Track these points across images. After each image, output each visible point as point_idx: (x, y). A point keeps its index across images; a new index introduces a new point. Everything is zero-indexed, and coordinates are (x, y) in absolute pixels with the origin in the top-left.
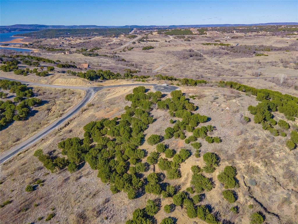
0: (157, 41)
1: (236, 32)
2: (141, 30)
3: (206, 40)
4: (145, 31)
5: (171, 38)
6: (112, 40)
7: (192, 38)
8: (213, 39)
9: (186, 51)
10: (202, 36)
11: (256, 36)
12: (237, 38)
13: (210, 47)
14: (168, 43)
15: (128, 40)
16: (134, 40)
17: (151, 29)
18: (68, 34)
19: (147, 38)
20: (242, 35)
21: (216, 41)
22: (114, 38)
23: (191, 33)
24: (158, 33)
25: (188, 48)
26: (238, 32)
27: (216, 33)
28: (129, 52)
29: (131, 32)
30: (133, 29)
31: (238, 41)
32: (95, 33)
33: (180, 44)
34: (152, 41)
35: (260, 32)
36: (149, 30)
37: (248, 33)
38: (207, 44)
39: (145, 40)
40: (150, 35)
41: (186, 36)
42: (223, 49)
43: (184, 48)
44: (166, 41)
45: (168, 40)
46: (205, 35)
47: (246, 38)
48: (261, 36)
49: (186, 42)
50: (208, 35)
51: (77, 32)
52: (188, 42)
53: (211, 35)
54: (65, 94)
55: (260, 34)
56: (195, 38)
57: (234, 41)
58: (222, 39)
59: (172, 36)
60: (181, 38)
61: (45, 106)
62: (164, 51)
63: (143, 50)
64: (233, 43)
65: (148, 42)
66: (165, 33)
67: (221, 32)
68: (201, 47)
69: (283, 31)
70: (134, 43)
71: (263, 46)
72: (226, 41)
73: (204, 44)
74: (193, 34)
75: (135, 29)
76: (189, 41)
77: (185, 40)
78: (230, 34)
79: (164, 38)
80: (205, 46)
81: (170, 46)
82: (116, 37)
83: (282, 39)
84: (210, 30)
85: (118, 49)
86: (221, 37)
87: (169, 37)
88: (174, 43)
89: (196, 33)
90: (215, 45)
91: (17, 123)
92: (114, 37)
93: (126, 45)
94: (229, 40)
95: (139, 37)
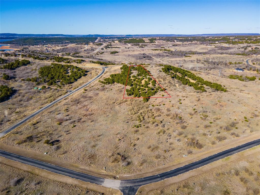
0: (119, 48)
1: (177, 41)
2: (104, 39)
3: (155, 47)
4: (107, 40)
5: (129, 45)
6: (84, 47)
7: (145, 45)
8: (160, 46)
9: (141, 54)
10: (152, 44)
11: (190, 45)
12: (177, 45)
13: (157, 52)
14: (127, 49)
15: (97, 47)
16: (102, 47)
17: (112, 38)
18: (45, 42)
19: (111, 45)
20: (180, 44)
21: (162, 48)
22: (85, 46)
23: (144, 42)
24: (119, 42)
25: (142, 52)
26: (178, 41)
27: (162, 42)
28: (101, 55)
29: (96, 40)
30: (97, 38)
31: (176, 47)
32: (66, 41)
33: (137, 50)
34: (115, 48)
35: (193, 42)
36: (111, 39)
37: (184, 42)
38: (155, 50)
39: (110, 47)
40: (112, 43)
41: (141, 44)
42: (165, 53)
43: (140, 53)
44: (126, 48)
45: (127, 47)
46: (154, 43)
47: (183, 46)
48: (193, 45)
49: (140, 48)
50: (156, 43)
51: (52, 40)
52: (142, 48)
53: (159, 43)
55: (193, 43)
56: (147, 45)
57: (174, 48)
58: (166, 46)
59: (130, 44)
60: (136, 45)
62: (126, 54)
63: (111, 54)
64: (173, 49)
65: (113, 48)
66: (124, 41)
67: (166, 41)
68: (151, 52)
69: (209, 41)
70: (102, 49)
71: (191, 51)
72: (169, 47)
73: (153, 50)
74: (145, 42)
75: (99, 38)
76: (143, 47)
77: (140, 47)
78: (173, 42)
79: (124, 46)
80: (153, 51)
81: (129, 51)
82: (87, 44)
84: (158, 40)
85: (92, 53)
86: (166, 45)
87: (127, 44)
88: (132, 49)
89: (147, 41)
90: (161, 50)
92: (85, 44)
93: (97, 50)
94: (171, 47)
95: (105, 44)
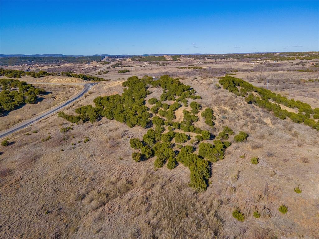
0: (132, 66)
1: (207, 58)
2: (113, 58)
3: (180, 65)
4: (117, 59)
5: (146, 64)
6: (84, 66)
7: (167, 64)
8: (186, 64)
9: (163, 73)
10: (176, 62)
11: (226, 62)
12: (209, 63)
13: (185, 70)
14: (143, 68)
15: (101, 66)
16: (108, 65)
17: (124, 57)
18: (32, 61)
19: (121, 64)
20: (213, 61)
21: (190, 65)
22: (86, 65)
23: (165, 59)
24: (132, 60)
25: (164, 71)
26: (209, 59)
27: (189, 59)
28: (105, 75)
29: (102, 59)
30: (105, 57)
31: (210, 65)
32: (63, 61)
33: (156, 68)
34: (126, 66)
35: (229, 59)
36: (122, 58)
37: (218, 60)
38: (182, 68)
39: (119, 65)
40: (123, 62)
41: (161, 62)
42: (196, 71)
43: (160, 71)
44: (141, 66)
45: (143, 65)
46: (179, 61)
47: (217, 63)
48: (229, 62)
49: (161, 66)
50: (181, 61)
51: (43, 60)
52: (163, 67)
53: (184, 61)
54: (64, 88)
55: (228, 60)
56: (169, 64)
57: (206, 65)
58: (195, 64)
59: (147, 62)
60: (155, 64)
61: (50, 95)
62: (141, 74)
63: (119, 73)
64: (205, 67)
65: (123, 67)
66: (139, 59)
67: (193, 59)
68: (176, 70)
69: (248, 58)
70: (108, 68)
72: (199, 65)
73: (178, 68)
74: (167, 60)
75: (107, 57)
76: (164, 65)
77: (160, 65)
78: (202, 60)
79: (139, 64)
80: (179, 70)
81: (146, 70)
82: (88, 63)
83: (248, 64)
84: (183, 57)
85: (92, 73)
86: (194, 63)
87: (143, 63)
88: (149, 68)
89: (170, 59)
90: (189, 68)
91: (28, 105)
92: (86, 63)
93: (102, 69)
94: (202, 64)
95: (113, 63)
